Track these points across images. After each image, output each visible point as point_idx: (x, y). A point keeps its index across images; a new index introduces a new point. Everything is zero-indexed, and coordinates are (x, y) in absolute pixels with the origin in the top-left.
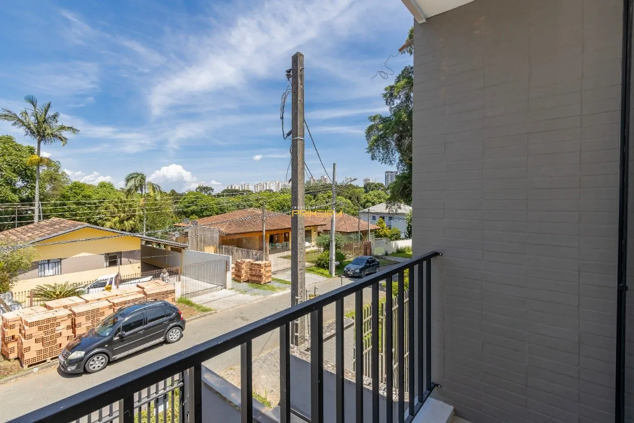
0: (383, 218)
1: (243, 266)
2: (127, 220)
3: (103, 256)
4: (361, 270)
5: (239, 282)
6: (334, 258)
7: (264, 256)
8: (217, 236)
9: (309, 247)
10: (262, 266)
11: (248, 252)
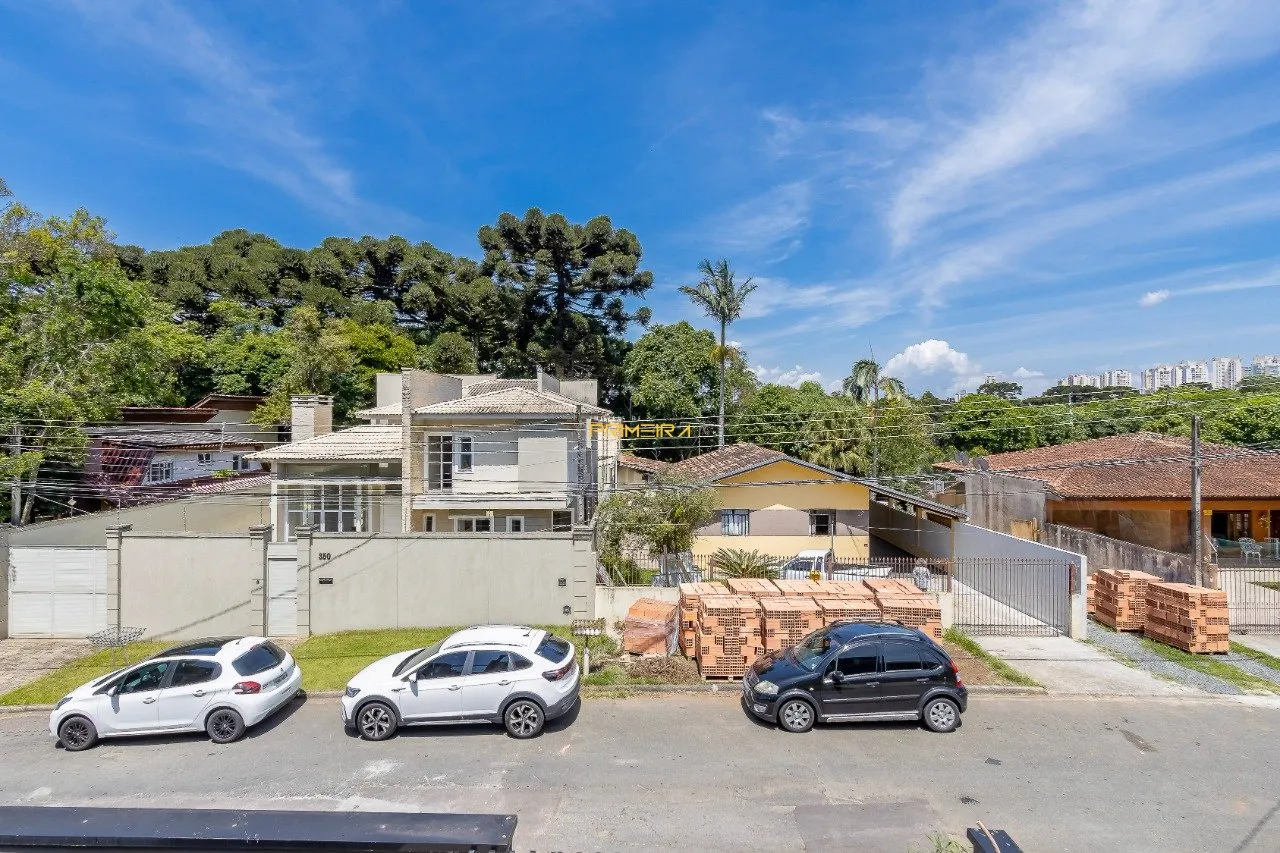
1: (1123, 588)
2: (845, 450)
3: (808, 515)
5: (1111, 628)
7: (1198, 572)
10: (1191, 600)
11: (1138, 551)
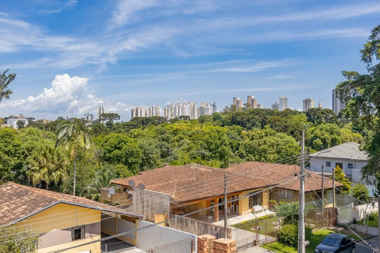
0: (341, 165)
1: (205, 244)
2: (55, 171)
3: (70, 233)
6: (304, 237)
7: (225, 233)
8: (167, 203)
9: (261, 211)
11: (206, 226)
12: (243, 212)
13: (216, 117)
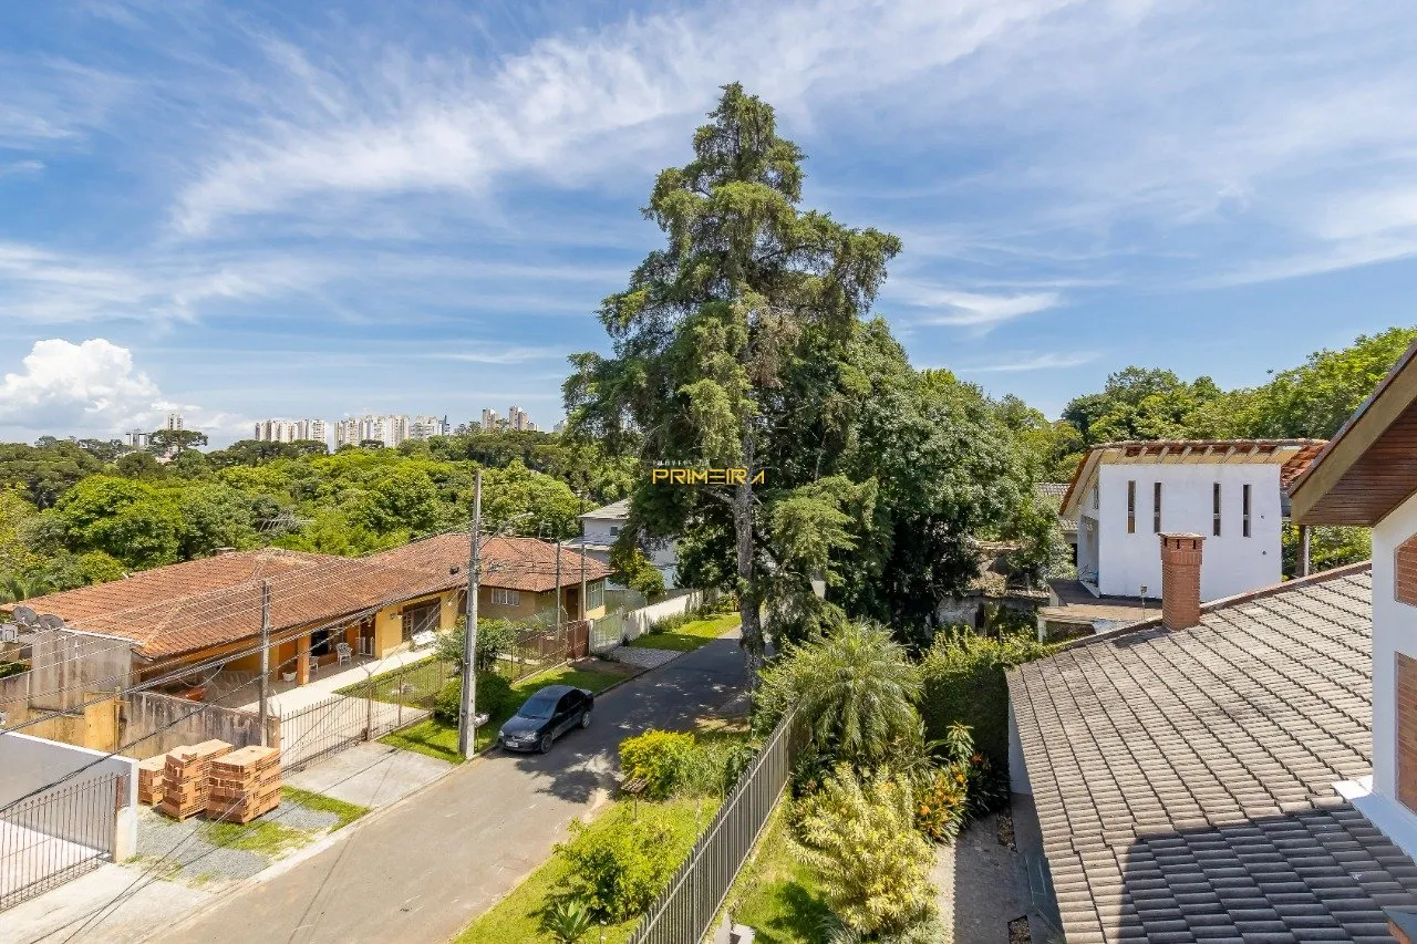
1: (188, 772)
4: (542, 732)
5: (174, 818)
6: (472, 708)
7: (264, 731)
8: (124, 662)
9: (429, 644)
10: (246, 771)
11: (218, 714)
12: (385, 652)
13: (436, 445)
